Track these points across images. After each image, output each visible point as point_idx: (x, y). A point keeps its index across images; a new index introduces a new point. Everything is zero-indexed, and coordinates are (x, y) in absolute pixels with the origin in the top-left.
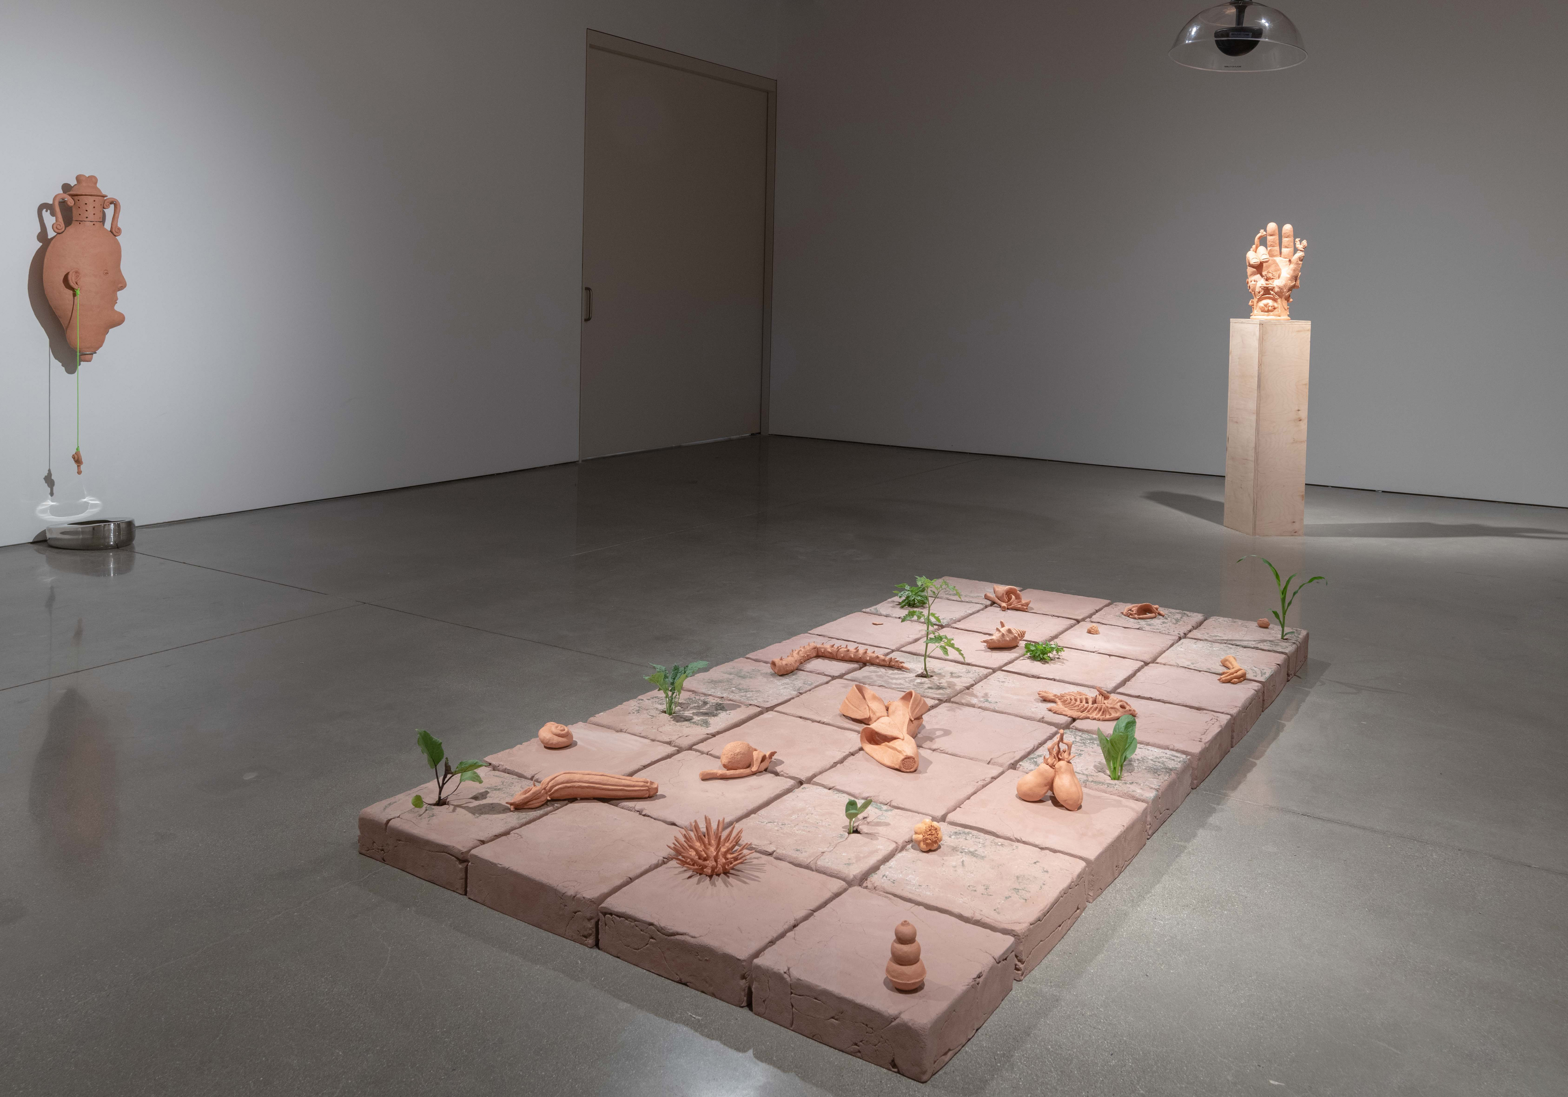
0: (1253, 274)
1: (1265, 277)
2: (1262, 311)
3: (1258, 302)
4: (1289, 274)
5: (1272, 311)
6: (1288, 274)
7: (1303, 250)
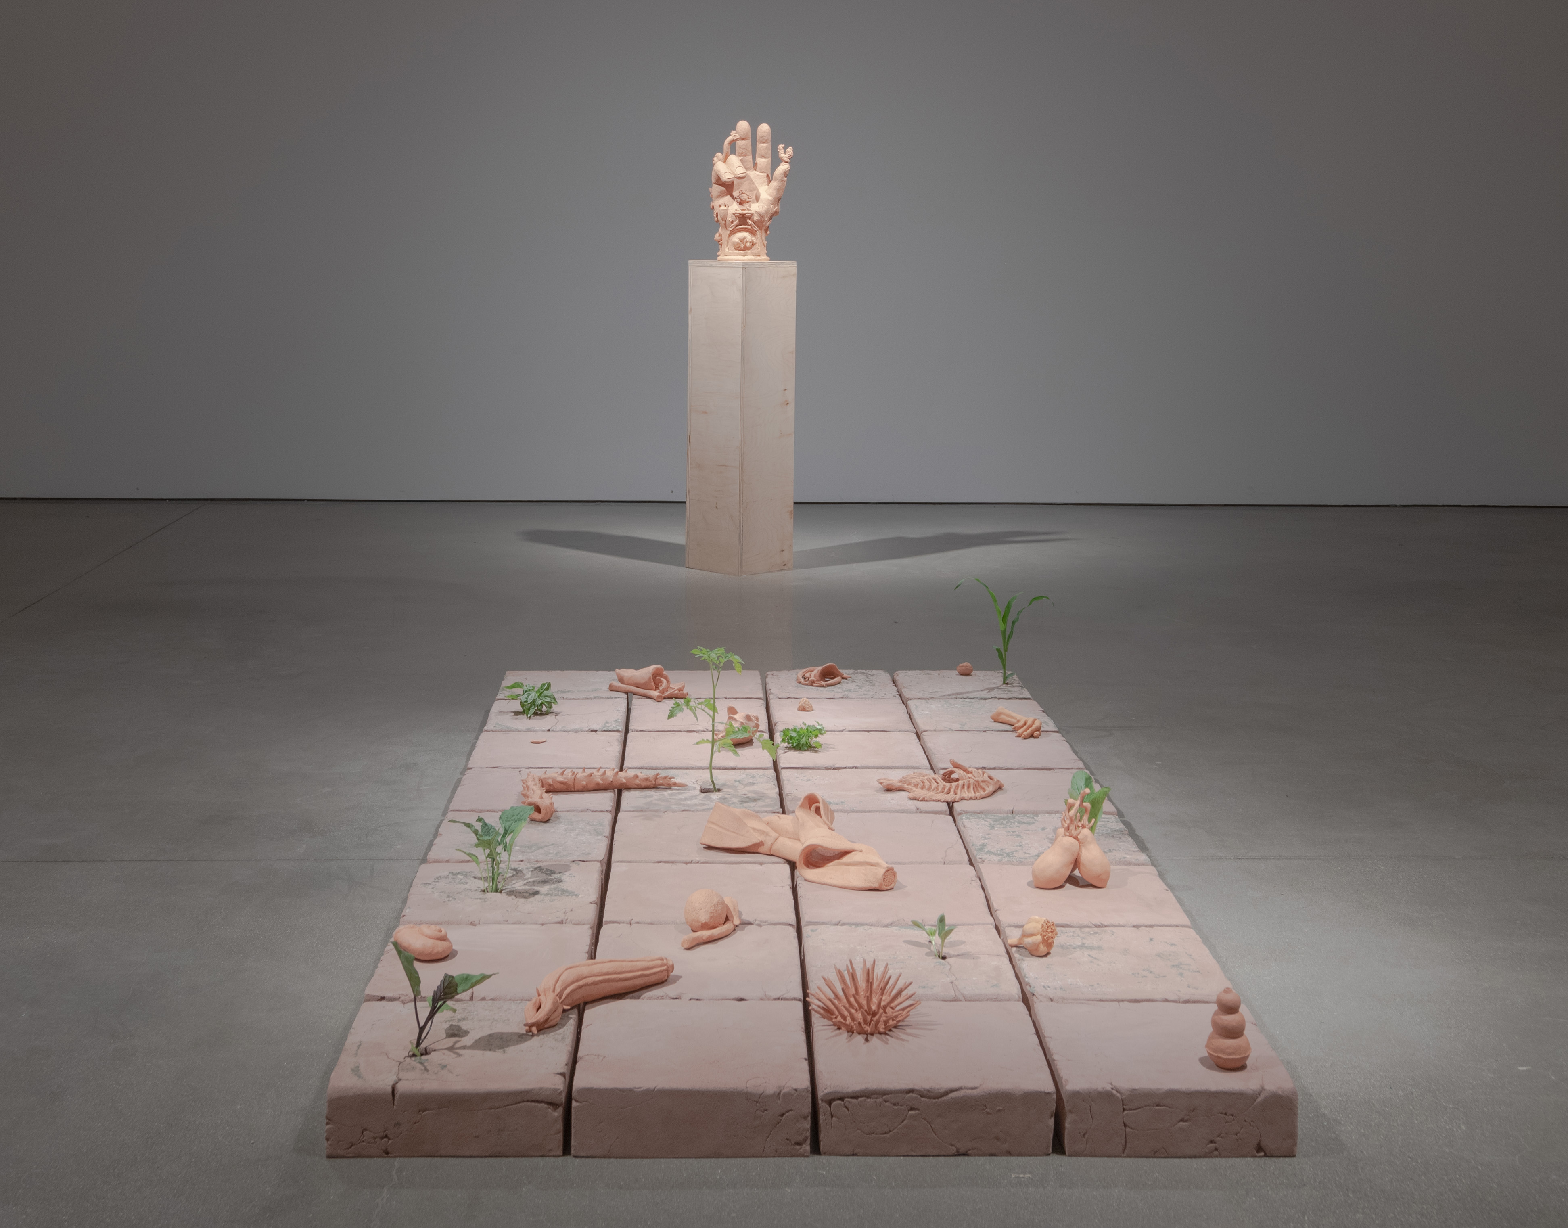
0: (721, 195)
1: (739, 200)
2: (736, 249)
3: (729, 236)
4: (771, 196)
5: (749, 249)
6: (769, 195)
7: (788, 160)
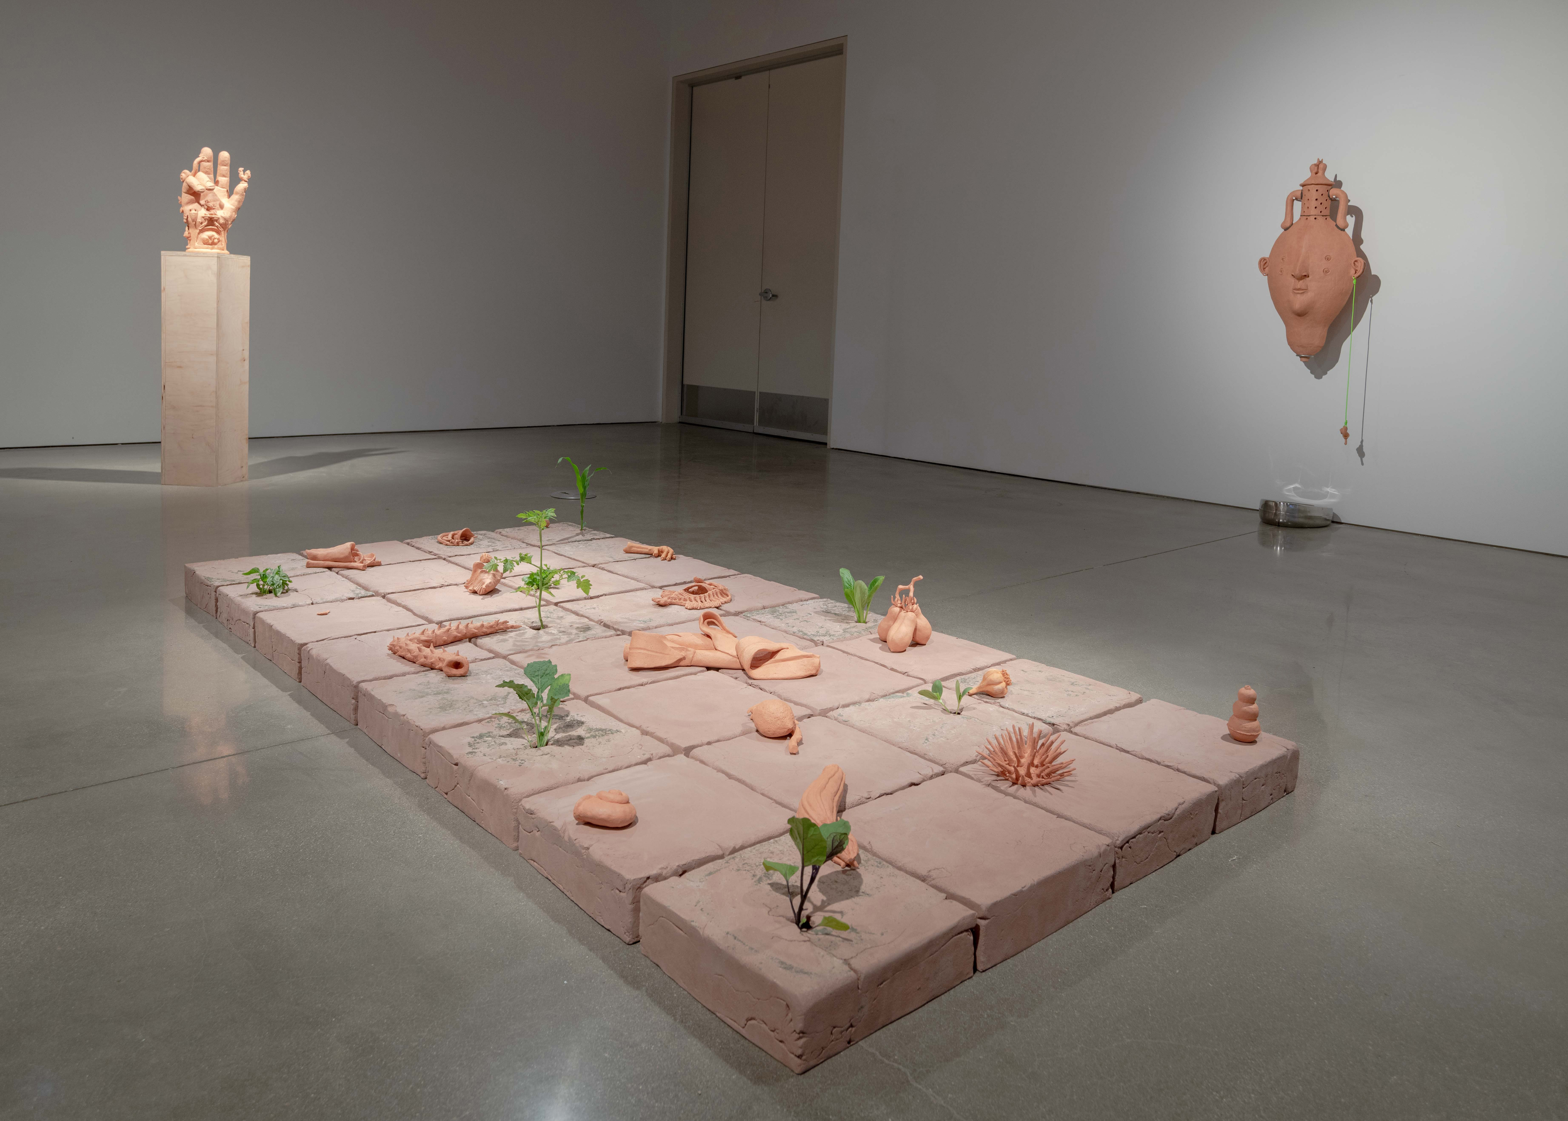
0: (190, 202)
1: (206, 207)
2: (204, 244)
3: (199, 234)
4: (233, 206)
5: (215, 244)
7: (247, 180)
